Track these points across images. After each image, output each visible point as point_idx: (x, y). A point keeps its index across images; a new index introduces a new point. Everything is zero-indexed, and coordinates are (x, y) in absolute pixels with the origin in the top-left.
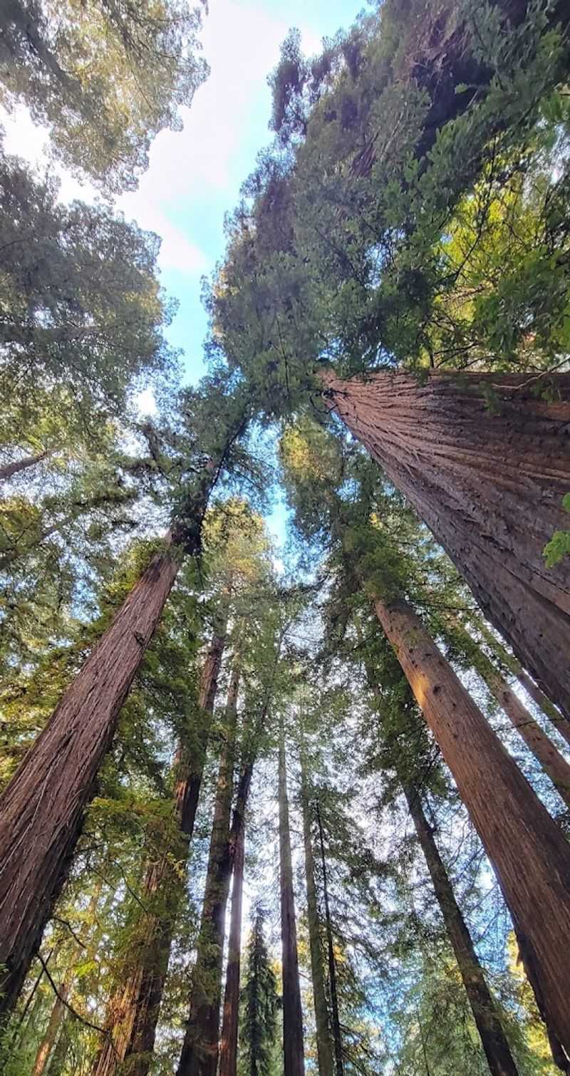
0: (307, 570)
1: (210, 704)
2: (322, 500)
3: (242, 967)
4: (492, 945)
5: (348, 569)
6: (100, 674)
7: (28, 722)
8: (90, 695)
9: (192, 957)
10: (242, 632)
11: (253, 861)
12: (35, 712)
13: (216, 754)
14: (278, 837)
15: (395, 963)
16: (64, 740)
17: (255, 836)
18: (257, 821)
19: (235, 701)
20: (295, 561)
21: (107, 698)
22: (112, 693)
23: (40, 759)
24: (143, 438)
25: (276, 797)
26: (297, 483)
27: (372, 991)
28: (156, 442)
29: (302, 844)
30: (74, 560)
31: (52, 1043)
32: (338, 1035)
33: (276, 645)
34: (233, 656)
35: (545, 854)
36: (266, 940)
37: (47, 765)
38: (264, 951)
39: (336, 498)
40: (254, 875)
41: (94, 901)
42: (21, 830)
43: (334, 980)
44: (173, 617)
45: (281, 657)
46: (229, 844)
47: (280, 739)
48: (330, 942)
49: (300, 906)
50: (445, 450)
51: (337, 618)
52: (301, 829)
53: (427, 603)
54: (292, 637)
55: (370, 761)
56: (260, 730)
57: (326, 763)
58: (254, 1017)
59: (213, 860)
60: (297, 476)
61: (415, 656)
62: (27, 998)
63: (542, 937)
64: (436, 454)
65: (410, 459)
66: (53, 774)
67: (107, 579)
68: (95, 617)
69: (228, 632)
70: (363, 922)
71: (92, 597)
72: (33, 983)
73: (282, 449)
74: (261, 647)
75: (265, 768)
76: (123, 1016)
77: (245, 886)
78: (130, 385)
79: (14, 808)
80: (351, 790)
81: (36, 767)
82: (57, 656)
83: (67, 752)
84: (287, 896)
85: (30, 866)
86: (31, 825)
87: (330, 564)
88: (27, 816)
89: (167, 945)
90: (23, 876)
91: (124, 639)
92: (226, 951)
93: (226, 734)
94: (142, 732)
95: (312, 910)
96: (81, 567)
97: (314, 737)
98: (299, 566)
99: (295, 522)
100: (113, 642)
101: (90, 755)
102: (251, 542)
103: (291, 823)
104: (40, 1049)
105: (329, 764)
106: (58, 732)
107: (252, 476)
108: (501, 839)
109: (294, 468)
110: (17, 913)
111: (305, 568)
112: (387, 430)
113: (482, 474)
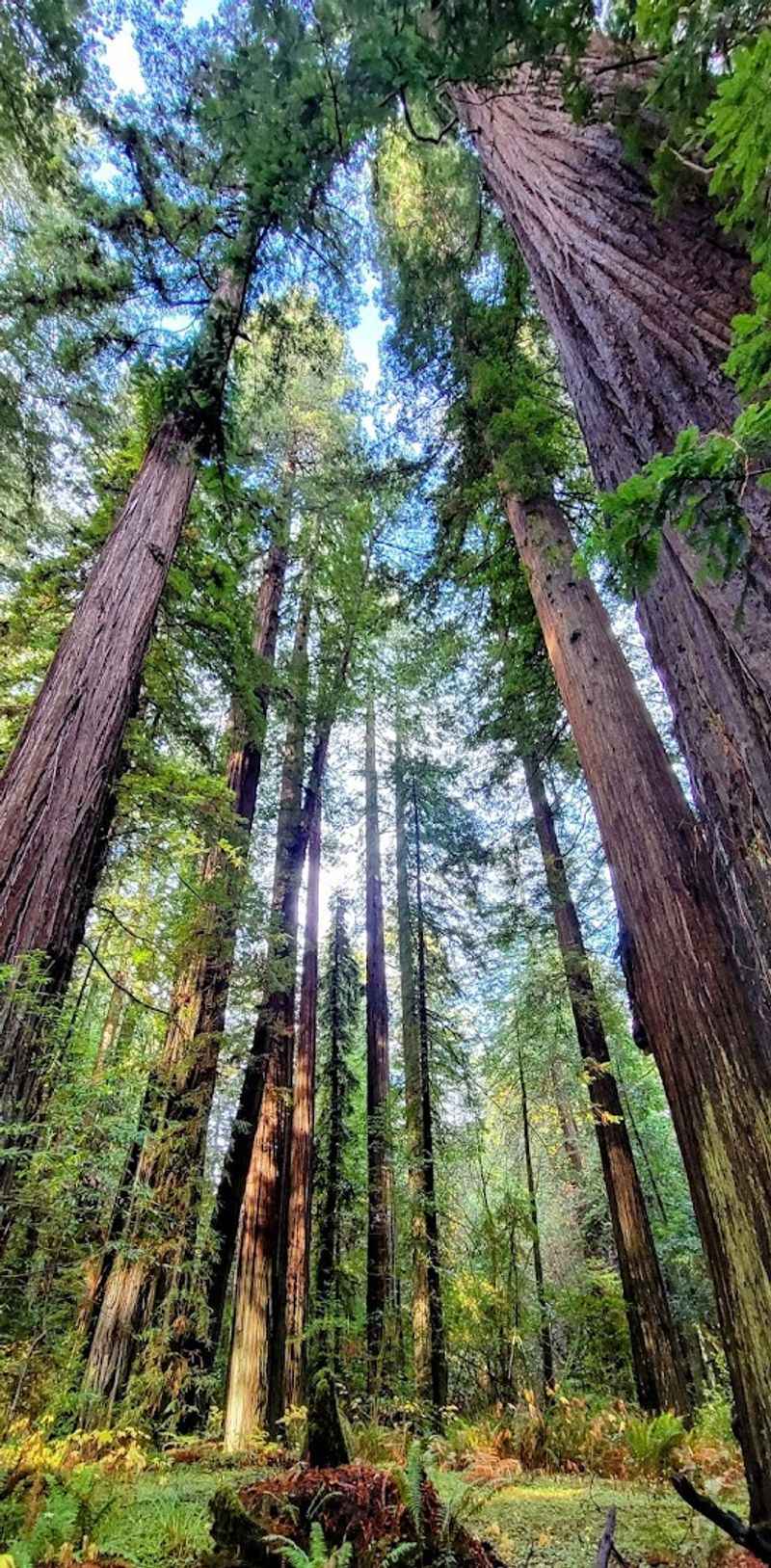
0: (411, 436)
1: (269, 647)
2: (441, 298)
3: (320, 957)
4: (608, 937)
5: (472, 437)
6: (107, 609)
7: (19, 668)
8: (97, 641)
9: (263, 947)
10: (313, 537)
11: (333, 847)
12: (27, 655)
13: (281, 715)
14: (364, 819)
15: (495, 954)
16: (71, 703)
17: (335, 818)
18: (337, 800)
19: (306, 642)
20: (391, 419)
21: (121, 644)
22: (127, 639)
23: (43, 728)
24: (124, 159)
25: (361, 772)
26: (401, 261)
27: (466, 981)
28: (149, 170)
29: (393, 828)
30: (41, 406)
31: (116, 1025)
32: (424, 1019)
33: (363, 558)
34: (300, 575)
35: (669, 845)
36: (348, 931)
37: (54, 735)
38: (346, 941)
39: (464, 296)
40: (334, 862)
41: (143, 888)
42: (37, 813)
43: (423, 968)
44: (208, 512)
45: (370, 577)
46: (300, 827)
47: (367, 697)
48: (421, 935)
49: (388, 896)
50: (608, 256)
51: (452, 519)
52: (392, 810)
53: (588, 497)
54: (387, 548)
55: (483, 728)
56: (339, 685)
57: (428, 729)
58: (334, 1003)
59: (281, 846)
60: (401, 245)
61: (552, 587)
62: (81, 983)
63: (646, 931)
64: (593, 262)
65: (558, 261)
66: (64, 747)
67: (101, 442)
68: (89, 508)
69: (293, 538)
70: (462, 913)
71: (80, 474)
72: (85, 970)
73: (376, 185)
74: (341, 562)
75: (346, 736)
76: (188, 1001)
77: (322, 874)
78: (88, 16)
79: (22, 788)
80: (458, 763)
81: (40, 737)
82: (44, 575)
83: (77, 717)
84: (373, 887)
85: (55, 852)
86: (47, 808)
87: (449, 423)
88: (41, 797)
89: (231, 934)
90: (48, 864)
91: (135, 554)
92: (301, 940)
93: (293, 690)
94: (177, 685)
95: (403, 901)
96: (56, 421)
97: (414, 694)
98: (400, 428)
99: (393, 344)
100: (120, 559)
101: (109, 721)
102: (323, 378)
103: (380, 803)
104: (103, 1030)
105: (431, 729)
106: (61, 693)
107: (324, 244)
108: (622, 828)
109: (396, 226)
110: (49, 902)
111: (409, 432)
112: (534, 189)
113: (645, 318)
